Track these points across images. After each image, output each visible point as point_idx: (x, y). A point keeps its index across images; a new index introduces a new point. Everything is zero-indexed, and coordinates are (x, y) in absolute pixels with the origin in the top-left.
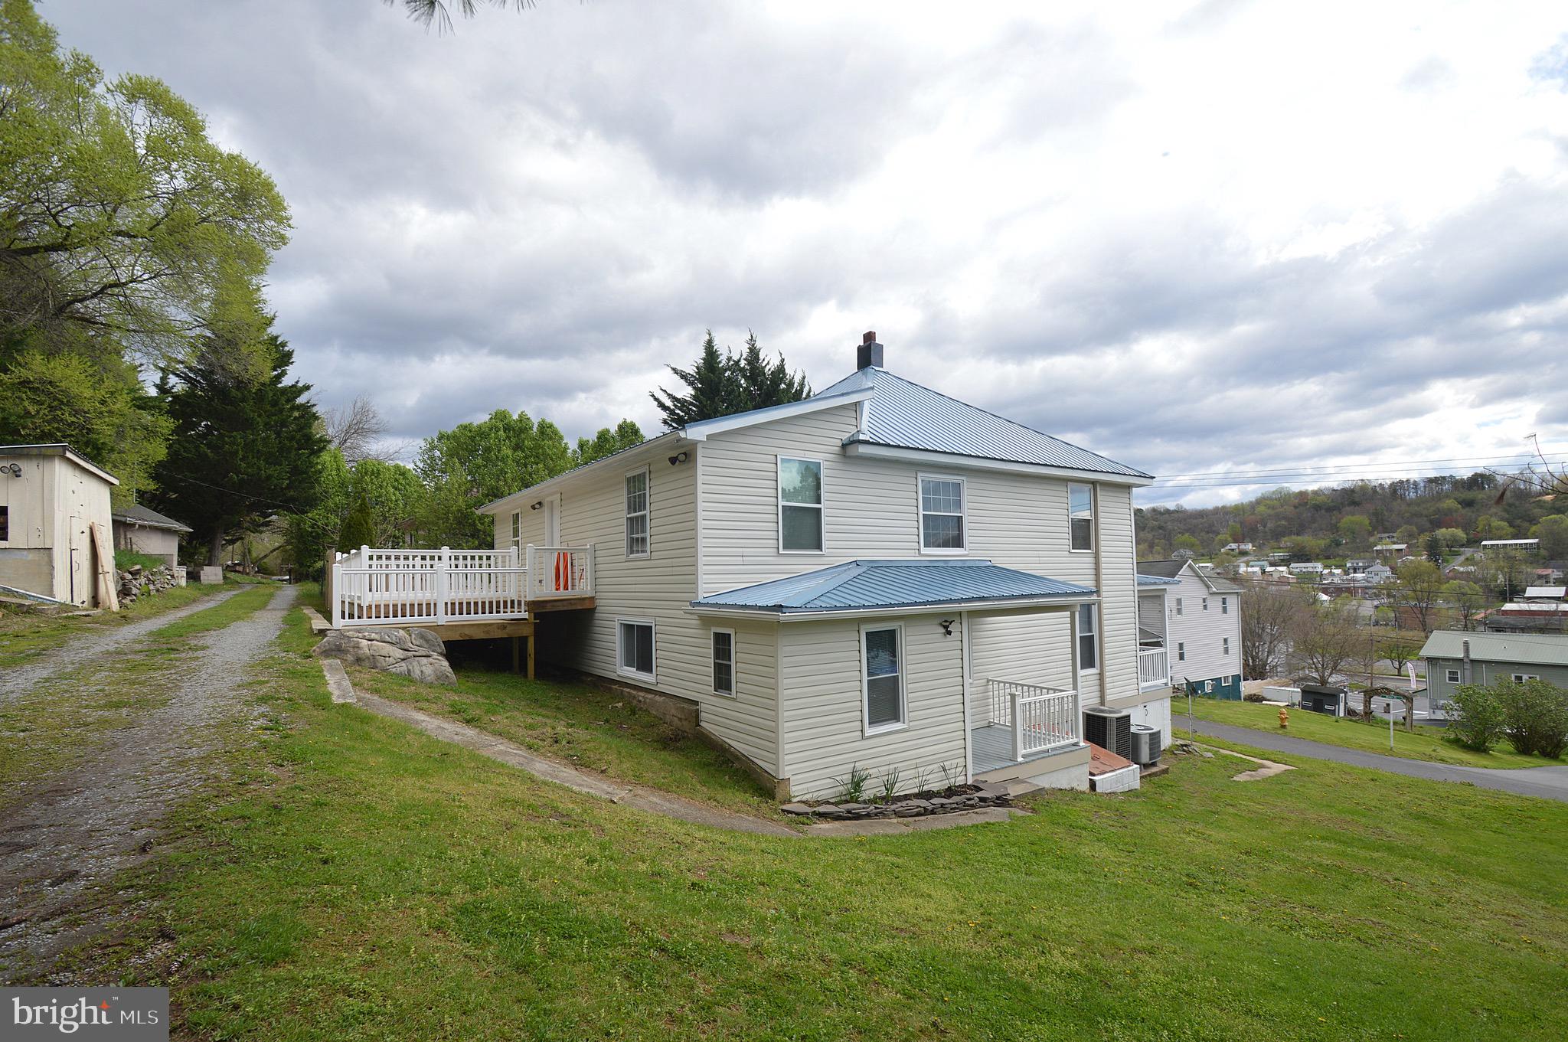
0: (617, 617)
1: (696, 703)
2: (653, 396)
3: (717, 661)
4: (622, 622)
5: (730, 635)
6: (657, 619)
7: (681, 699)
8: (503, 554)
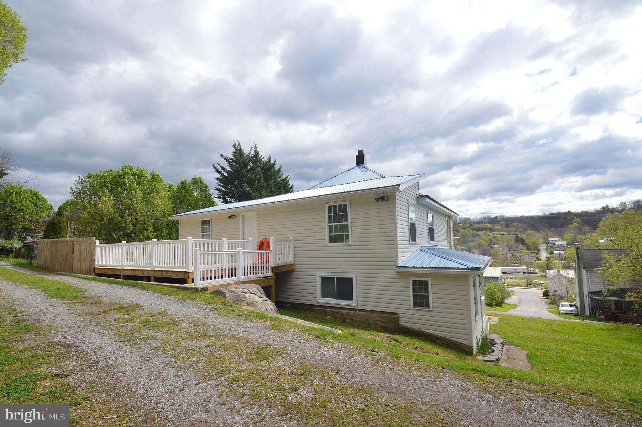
0: (317, 274)
1: (397, 314)
2: (214, 166)
3: (414, 293)
4: (320, 276)
5: (427, 281)
6: (357, 274)
7: (382, 312)
8: (235, 242)
